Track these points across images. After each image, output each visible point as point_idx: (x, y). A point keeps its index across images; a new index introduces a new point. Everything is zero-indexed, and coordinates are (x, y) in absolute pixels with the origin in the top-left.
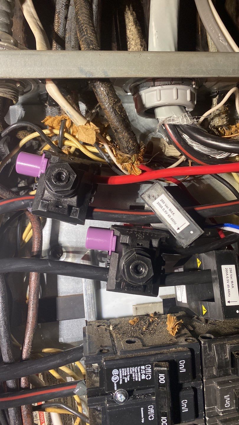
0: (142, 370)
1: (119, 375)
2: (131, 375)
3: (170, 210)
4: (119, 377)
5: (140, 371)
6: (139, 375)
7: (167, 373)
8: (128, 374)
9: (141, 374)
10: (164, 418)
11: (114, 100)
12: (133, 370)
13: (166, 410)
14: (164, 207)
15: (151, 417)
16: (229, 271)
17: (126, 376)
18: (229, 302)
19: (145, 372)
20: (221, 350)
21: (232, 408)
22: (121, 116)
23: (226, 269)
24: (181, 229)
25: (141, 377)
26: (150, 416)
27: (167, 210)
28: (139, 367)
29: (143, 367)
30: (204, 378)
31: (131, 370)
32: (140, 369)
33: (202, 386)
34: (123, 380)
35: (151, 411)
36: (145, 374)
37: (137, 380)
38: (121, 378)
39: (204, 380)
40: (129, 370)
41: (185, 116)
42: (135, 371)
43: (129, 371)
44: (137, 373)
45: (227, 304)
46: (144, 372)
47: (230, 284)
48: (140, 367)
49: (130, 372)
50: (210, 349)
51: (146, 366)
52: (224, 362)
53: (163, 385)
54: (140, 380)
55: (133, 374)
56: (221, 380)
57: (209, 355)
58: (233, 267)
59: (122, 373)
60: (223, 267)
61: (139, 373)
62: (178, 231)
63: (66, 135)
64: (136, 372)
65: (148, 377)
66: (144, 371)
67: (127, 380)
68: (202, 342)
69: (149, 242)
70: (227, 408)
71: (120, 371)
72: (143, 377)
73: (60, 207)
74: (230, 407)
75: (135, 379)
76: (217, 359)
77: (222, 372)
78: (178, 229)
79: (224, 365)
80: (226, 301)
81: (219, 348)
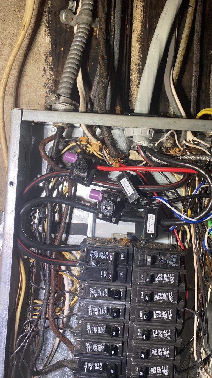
1: (94, 254)
2: (99, 255)
3: (127, 185)
7: (113, 255)
10: (110, 275)
12: (100, 253)
13: (111, 272)
14: (125, 183)
15: (105, 276)
17: (97, 255)
18: (148, 231)
20: (143, 253)
21: (144, 281)
22: (111, 141)
23: (150, 216)
24: (130, 194)
27: (126, 185)
29: (105, 253)
30: (134, 265)
32: (103, 253)
33: (131, 269)
34: (95, 257)
35: (106, 273)
36: (105, 256)
37: (101, 258)
38: (94, 255)
39: (133, 267)
43: (98, 253)
45: (147, 232)
46: (105, 255)
47: (151, 223)
50: (138, 252)
52: (143, 259)
53: (111, 261)
54: (102, 258)
55: (100, 255)
56: (141, 268)
57: (137, 255)
58: (154, 216)
60: (149, 215)
61: (103, 255)
62: (129, 195)
63: (88, 145)
65: (107, 258)
67: (97, 257)
68: (135, 248)
69: (116, 198)
70: (142, 281)
71: (95, 252)
72: (104, 257)
73: (79, 177)
76: (140, 257)
77: (141, 264)
78: (129, 194)
79: (143, 260)
80: (147, 230)
81: (142, 252)
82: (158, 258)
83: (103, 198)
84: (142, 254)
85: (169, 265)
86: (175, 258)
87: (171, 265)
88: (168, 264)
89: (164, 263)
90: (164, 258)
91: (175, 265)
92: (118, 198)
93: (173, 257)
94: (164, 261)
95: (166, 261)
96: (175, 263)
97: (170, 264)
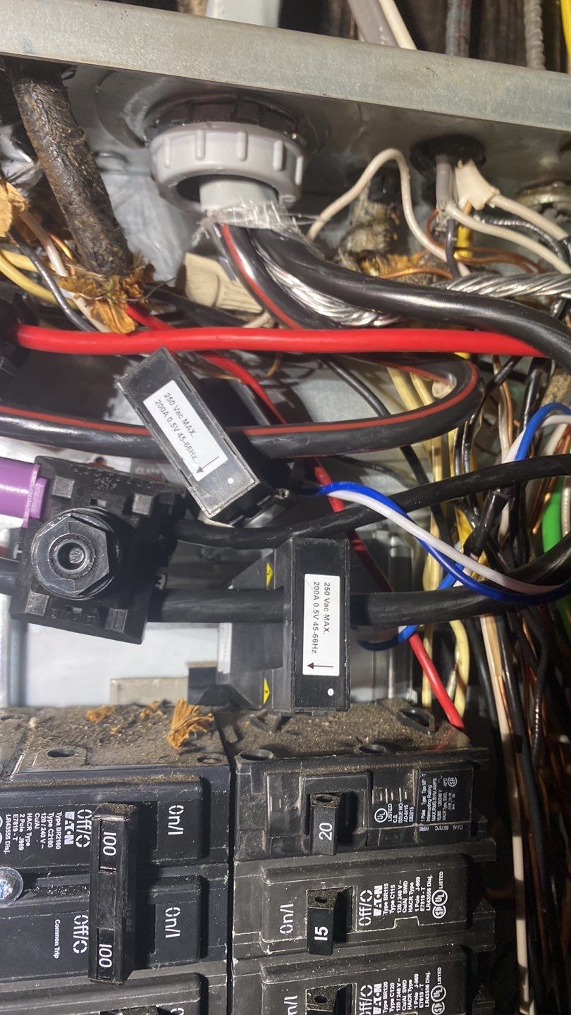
0: (66, 822)
2: (36, 833)
3: (186, 422)
4: (4, 836)
5: (63, 825)
6: (59, 833)
7: (122, 829)
8: (30, 828)
9: (64, 833)
10: (104, 947)
11: (63, 129)
12: (44, 820)
13: (113, 926)
14: (172, 414)
15: (80, 947)
16: (322, 590)
17: (23, 835)
18: (312, 666)
19: (75, 828)
20: (284, 787)
21: (297, 936)
22: (79, 171)
23: (317, 585)
24: (207, 471)
25: (63, 840)
26: (78, 942)
27: (179, 422)
28: (61, 814)
29: (70, 815)
30: (236, 857)
31: (36, 819)
32: (63, 819)
33: (226, 878)
34: (15, 845)
35: (82, 929)
36: (75, 834)
37: (50, 845)
38: (8, 837)
39: (236, 863)
40: (33, 818)
41: (269, 207)
42: (47, 823)
43: (33, 822)
44: (54, 827)
45: (307, 671)
46: (72, 827)
47: (321, 622)
48: (63, 814)
49: (33, 826)
50: (259, 785)
51: (79, 813)
52: (287, 818)
53: (112, 862)
54: (58, 846)
55: (43, 830)
56: (278, 864)
57: (253, 799)
58: (334, 581)
59: (12, 826)
60: (310, 579)
61: (59, 829)
62: (199, 477)
64: (50, 825)
65: (83, 841)
66: (73, 825)
67: (23, 843)
68: (239, 766)
69: (124, 500)
70: (283, 936)
71: (9, 820)
72: (69, 840)
74: (293, 935)
75: (46, 844)
76: (270, 809)
77: (281, 844)
78: (200, 470)
79: (287, 826)
80: (306, 662)
81: (279, 784)
82: (364, 801)
83: (51, 501)
84: (280, 790)
85: (422, 829)
86: (448, 789)
87: (432, 828)
88: (416, 825)
89: (397, 824)
90: (396, 795)
91: (451, 827)
92: (137, 497)
93: (440, 786)
94: (395, 812)
95: (406, 814)
96: (451, 816)
97: (425, 823)
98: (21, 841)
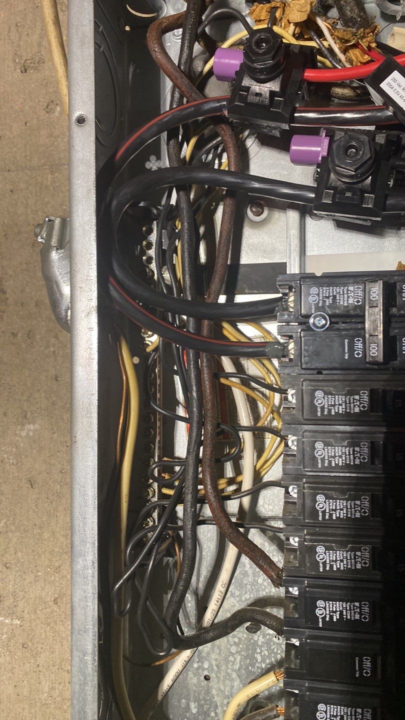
0: (349, 292)
1: (318, 295)
2: (334, 297)
4: (319, 298)
5: (347, 294)
6: (346, 297)
8: (331, 295)
9: (348, 297)
10: (373, 346)
12: (338, 291)
14: (396, 87)
15: (358, 354)
17: (328, 298)
19: (354, 295)
25: (348, 300)
26: (357, 352)
27: (400, 90)
28: (346, 288)
29: (351, 288)
31: (334, 290)
32: (348, 290)
34: (324, 302)
35: (359, 345)
36: (354, 298)
38: (321, 298)
40: (333, 289)
42: (340, 292)
43: (333, 291)
44: (343, 294)
48: (348, 288)
49: (333, 293)
51: (356, 287)
54: (346, 304)
55: (338, 296)
59: (323, 293)
61: (345, 295)
65: (358, 302)
66: (353, 293)
67: (329, 302)
71: (321, 290)
72: (351, 301)
75: (339, 303)
92: (377, 136)
98: (327, 300)
